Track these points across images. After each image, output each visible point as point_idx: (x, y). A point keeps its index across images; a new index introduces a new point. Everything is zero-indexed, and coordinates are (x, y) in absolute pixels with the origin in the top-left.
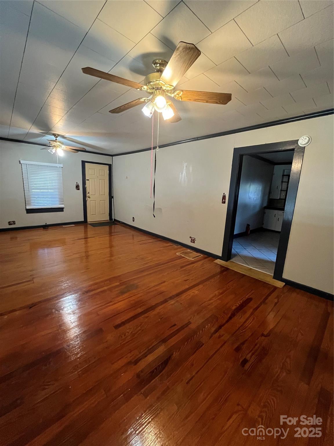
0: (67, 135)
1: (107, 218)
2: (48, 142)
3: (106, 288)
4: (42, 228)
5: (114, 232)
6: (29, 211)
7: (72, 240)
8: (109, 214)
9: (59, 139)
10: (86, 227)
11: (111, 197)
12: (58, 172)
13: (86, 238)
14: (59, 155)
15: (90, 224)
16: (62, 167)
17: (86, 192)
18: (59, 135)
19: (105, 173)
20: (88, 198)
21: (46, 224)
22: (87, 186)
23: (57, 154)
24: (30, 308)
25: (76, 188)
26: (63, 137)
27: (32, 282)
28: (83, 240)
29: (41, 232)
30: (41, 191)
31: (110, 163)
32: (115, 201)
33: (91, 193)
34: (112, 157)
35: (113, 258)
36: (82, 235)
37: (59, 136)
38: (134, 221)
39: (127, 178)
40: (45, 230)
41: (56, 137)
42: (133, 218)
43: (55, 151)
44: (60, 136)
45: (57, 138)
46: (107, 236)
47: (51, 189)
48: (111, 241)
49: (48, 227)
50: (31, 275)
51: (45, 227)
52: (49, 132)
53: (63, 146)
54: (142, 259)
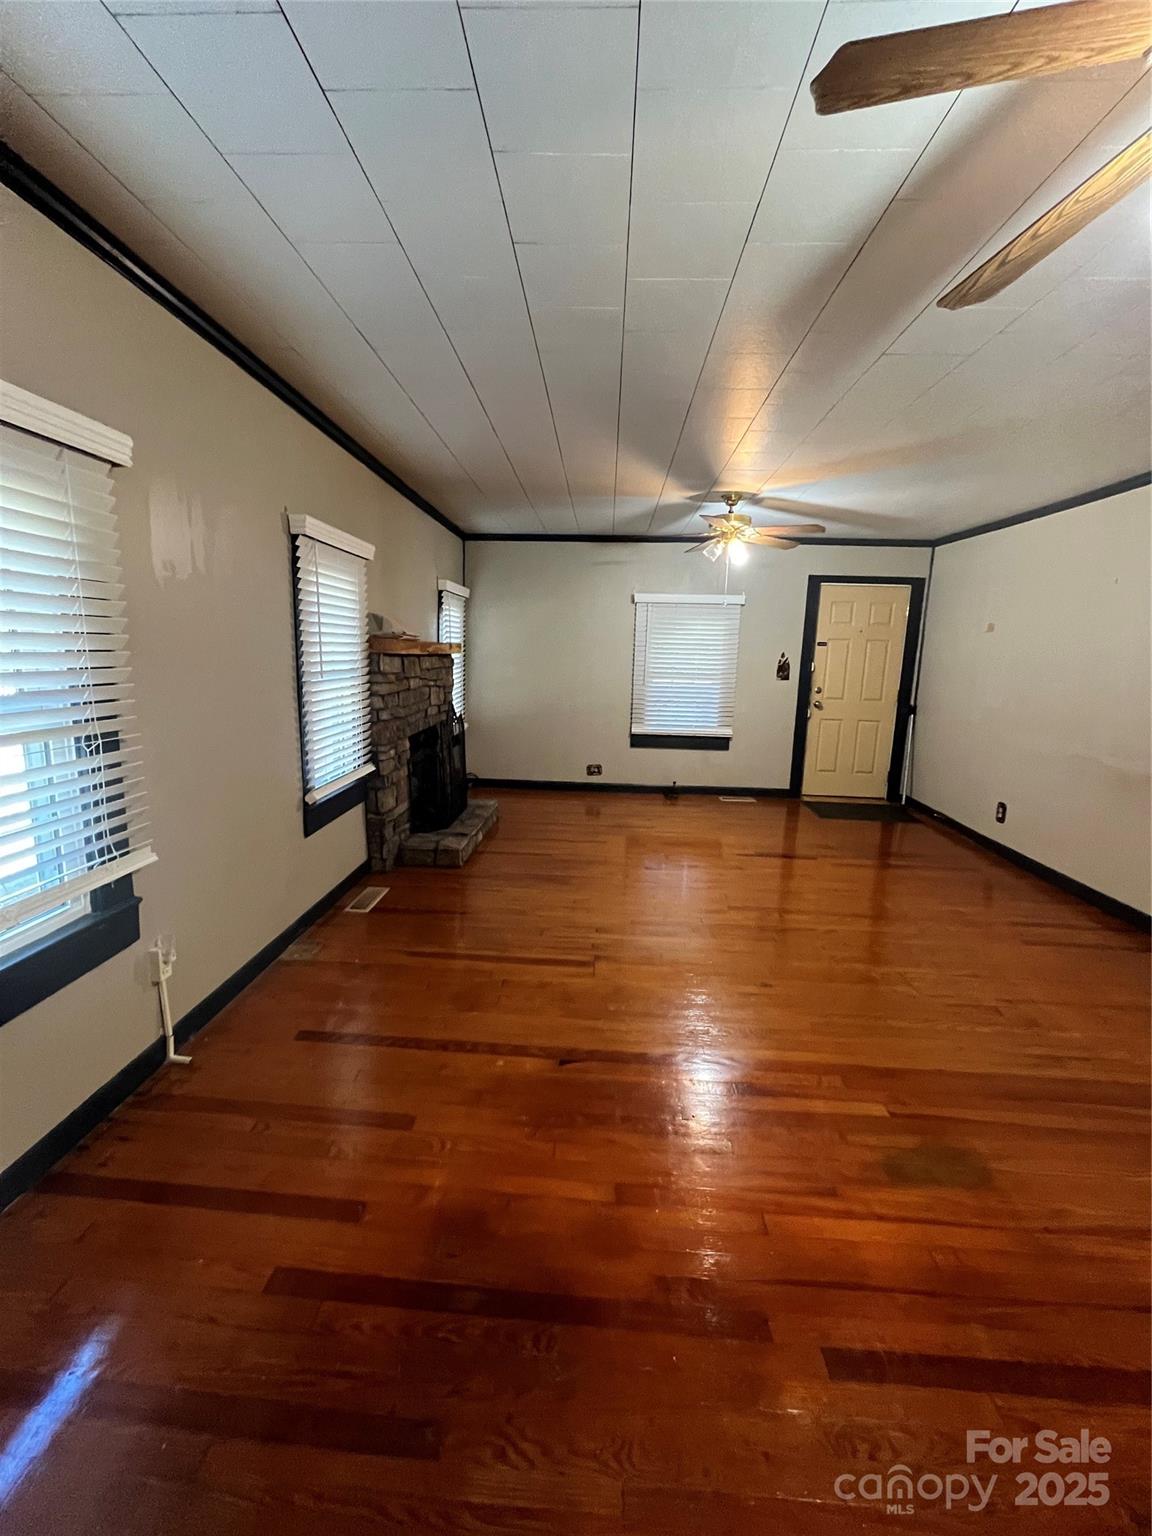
0: (766, 490)
1: (880, 790)
2: (706, 523)
3: (819, 1106)
4: (662, 796)
5: (902, 856)
6: (639, 741)
7: (737, 852)
8: (891, 774)
9: (741, 508)
10: (793, 814)
11: (906, 708)
12: (727, 622)
13: (788, 856)
14: (733, 562)
15: (808, 804)
16: (743, 605)
17: (810, 689)
18: (740, 496)
19: (893, 617)
20: (815, 709)
21: (674, 783)
22: (816, 665)
23: (727, 562)
24: (563, 1063)
25: (778, 672)
26: (755, 500)
27: (591, 970)
28: (778, 862)
29: (658, 807)
30: (675, 681)
31: (920, 572)
32: (923, 725)
33: (826, 693)
34: (930, 549)
35: (877, 972)
36: (775, 841)
37: (740, 499)
38: (1001, 820)
39: (991, 628)
40: (669, 802)
41: (731, 505)
42: (1002, 806)
43: (724, 549)
44: (745, 499)
45: (734, 507)
46: (869, 862)
47: (700, 676)
48: (880, 890)
49: (677, 793)
50: (593, 945)
51: (671, 793)
52: (714, 490)
53: (749, 531)
54: (1032, 1023)
